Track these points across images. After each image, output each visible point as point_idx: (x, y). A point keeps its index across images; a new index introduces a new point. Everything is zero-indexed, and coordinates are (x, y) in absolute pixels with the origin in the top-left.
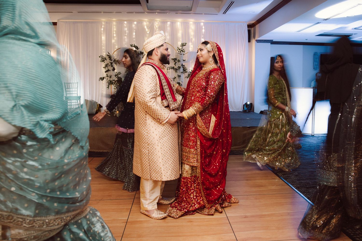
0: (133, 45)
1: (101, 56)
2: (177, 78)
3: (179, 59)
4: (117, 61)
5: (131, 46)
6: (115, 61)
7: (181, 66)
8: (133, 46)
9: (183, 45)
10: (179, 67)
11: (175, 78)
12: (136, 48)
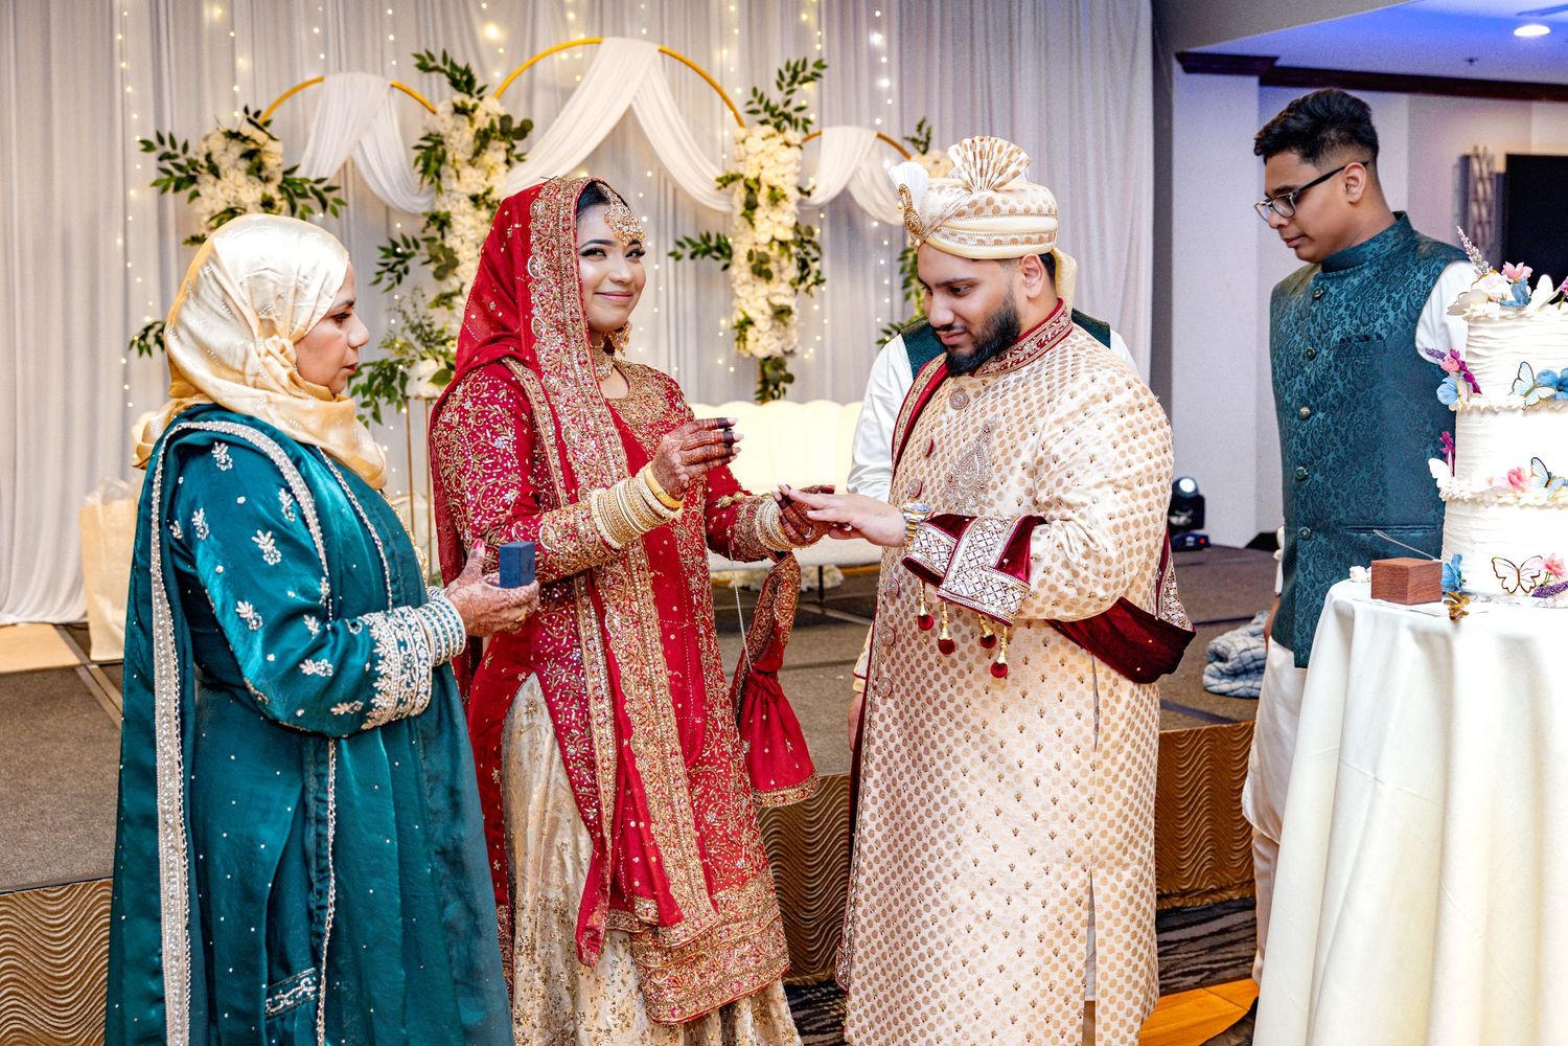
0: (439, 62)
1: (161, 140)
2: (763, 322)
3: (775, 183)
4: (312, 189)
5: (424, 67)
6: (292, 183)
7: (789, 236)
8: (436, 69)
9: (794, 78)
10: (773, 239)
11: (749, 322)
12: (455, 84)
